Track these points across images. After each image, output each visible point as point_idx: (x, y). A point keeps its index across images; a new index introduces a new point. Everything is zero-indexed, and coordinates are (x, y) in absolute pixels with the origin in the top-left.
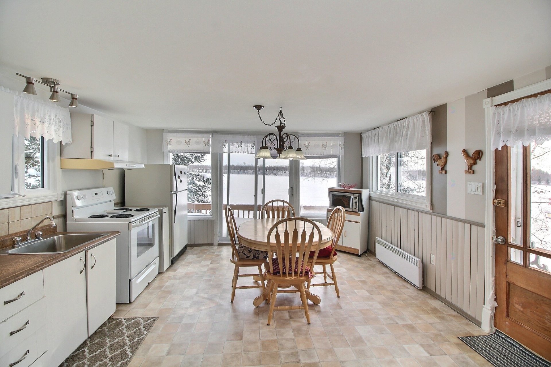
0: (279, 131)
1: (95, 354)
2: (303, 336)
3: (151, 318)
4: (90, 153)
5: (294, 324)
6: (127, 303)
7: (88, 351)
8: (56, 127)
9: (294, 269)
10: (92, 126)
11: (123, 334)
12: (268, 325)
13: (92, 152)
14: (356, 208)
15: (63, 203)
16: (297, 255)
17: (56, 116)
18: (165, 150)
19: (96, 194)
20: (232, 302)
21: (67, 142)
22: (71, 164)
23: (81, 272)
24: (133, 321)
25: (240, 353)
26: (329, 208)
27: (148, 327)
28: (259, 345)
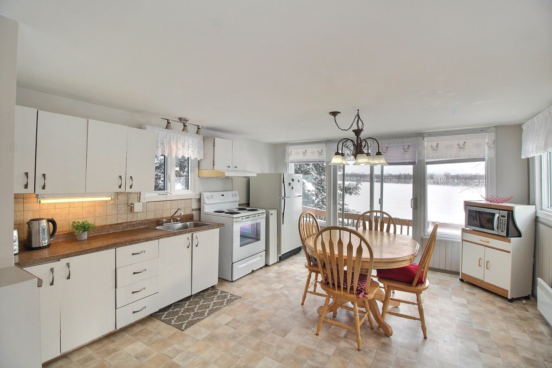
0: (356, 135)
1: (190, 307)
2: (342, 358)
3: (236, 296)
4: (212, 165)
5: (343, 344)
6: (230, 281)
7: (188, 304)
8: (193, 149)
9: (357, 285)
10: (214, 146)
11: (213, 300)
12: (317, 335)
13: (214, 165)
14: (503, 231)
15: (199, 200)
16: (345, 268)
17: (192, 142)
18: (287, 161)
19: (223, 195)
20: (302, 304)
21: (201, 158)
22: (205, 173)
23: (188, 247)
24: (224, 294)
25: (273, 346)
26: (464, 227)
27: (229, 302)
28: (294, 347)
